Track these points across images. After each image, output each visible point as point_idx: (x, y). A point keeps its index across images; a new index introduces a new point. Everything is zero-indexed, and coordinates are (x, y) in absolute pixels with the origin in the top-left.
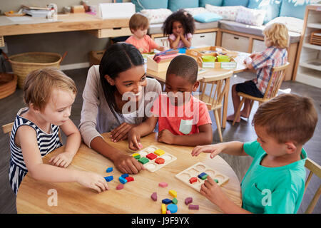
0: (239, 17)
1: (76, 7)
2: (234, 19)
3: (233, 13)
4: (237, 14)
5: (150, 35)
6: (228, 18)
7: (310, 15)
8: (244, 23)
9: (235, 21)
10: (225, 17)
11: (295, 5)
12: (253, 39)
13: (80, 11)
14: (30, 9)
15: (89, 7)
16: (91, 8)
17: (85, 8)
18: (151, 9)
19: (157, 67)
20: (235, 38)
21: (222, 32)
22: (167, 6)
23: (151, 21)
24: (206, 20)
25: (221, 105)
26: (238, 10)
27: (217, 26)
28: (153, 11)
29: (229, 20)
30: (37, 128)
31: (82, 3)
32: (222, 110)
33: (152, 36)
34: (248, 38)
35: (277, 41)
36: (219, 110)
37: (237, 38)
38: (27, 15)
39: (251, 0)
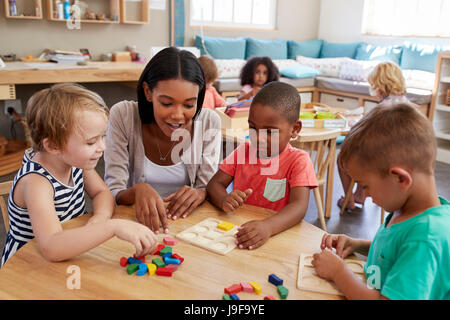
0: (344, 72)
1: (119, 54)
2: (336, 75)
3: (334, 67)
4: (340, 68)
5: (220, 93)
6: (328, 74)
7: (444, 65)
8: (351, 80)
9: (338, 77)
10: (324, 72)
11: (422, 54)
12: (365, 100)
13: (124, 59)
14: (55, 53)
15: (137, 55)
16: (140, 56)
17: (131, 55)
18: (222, 58)
20: (339, 100)
21: (320, 93)
22: (243, 56)
23: (223, 75)
24: (298, 75)
25: (324, 181)
26: (342, 63)
27: (313, 84)
28: (225, 61)
29: (329, 77)
30: (54, 181)
31: (127, 49)
32: (325, 188)
33: (223, 94)
34: (357, 99)
36: (321, 187)
37: (342, 101)
38: (51, 61)
39: (359, 50)
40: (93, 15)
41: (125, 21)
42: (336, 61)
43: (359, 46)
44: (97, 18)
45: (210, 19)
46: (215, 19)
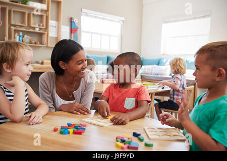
0: (154, 71)
1: (45, 61)
2: (150, 73)
3: (149, 70)
4: (152, 70)
8: (158, 75)
10: (144, 72)
11: (189, 62)
19: (103, 86)
26: (153, 68)
29: (147, 74)
35: (178, 70)
39: (160, 61)
40: (33, 42)
41: (49, 45)
42: (150, 67)
43: (160, 60)
44: (35, 44)
45: (90, 46)
46: (92, 47)
